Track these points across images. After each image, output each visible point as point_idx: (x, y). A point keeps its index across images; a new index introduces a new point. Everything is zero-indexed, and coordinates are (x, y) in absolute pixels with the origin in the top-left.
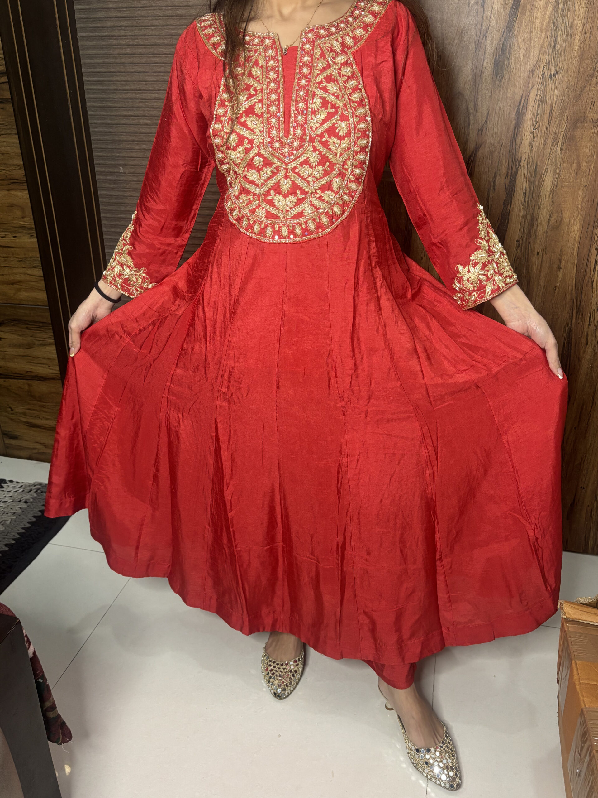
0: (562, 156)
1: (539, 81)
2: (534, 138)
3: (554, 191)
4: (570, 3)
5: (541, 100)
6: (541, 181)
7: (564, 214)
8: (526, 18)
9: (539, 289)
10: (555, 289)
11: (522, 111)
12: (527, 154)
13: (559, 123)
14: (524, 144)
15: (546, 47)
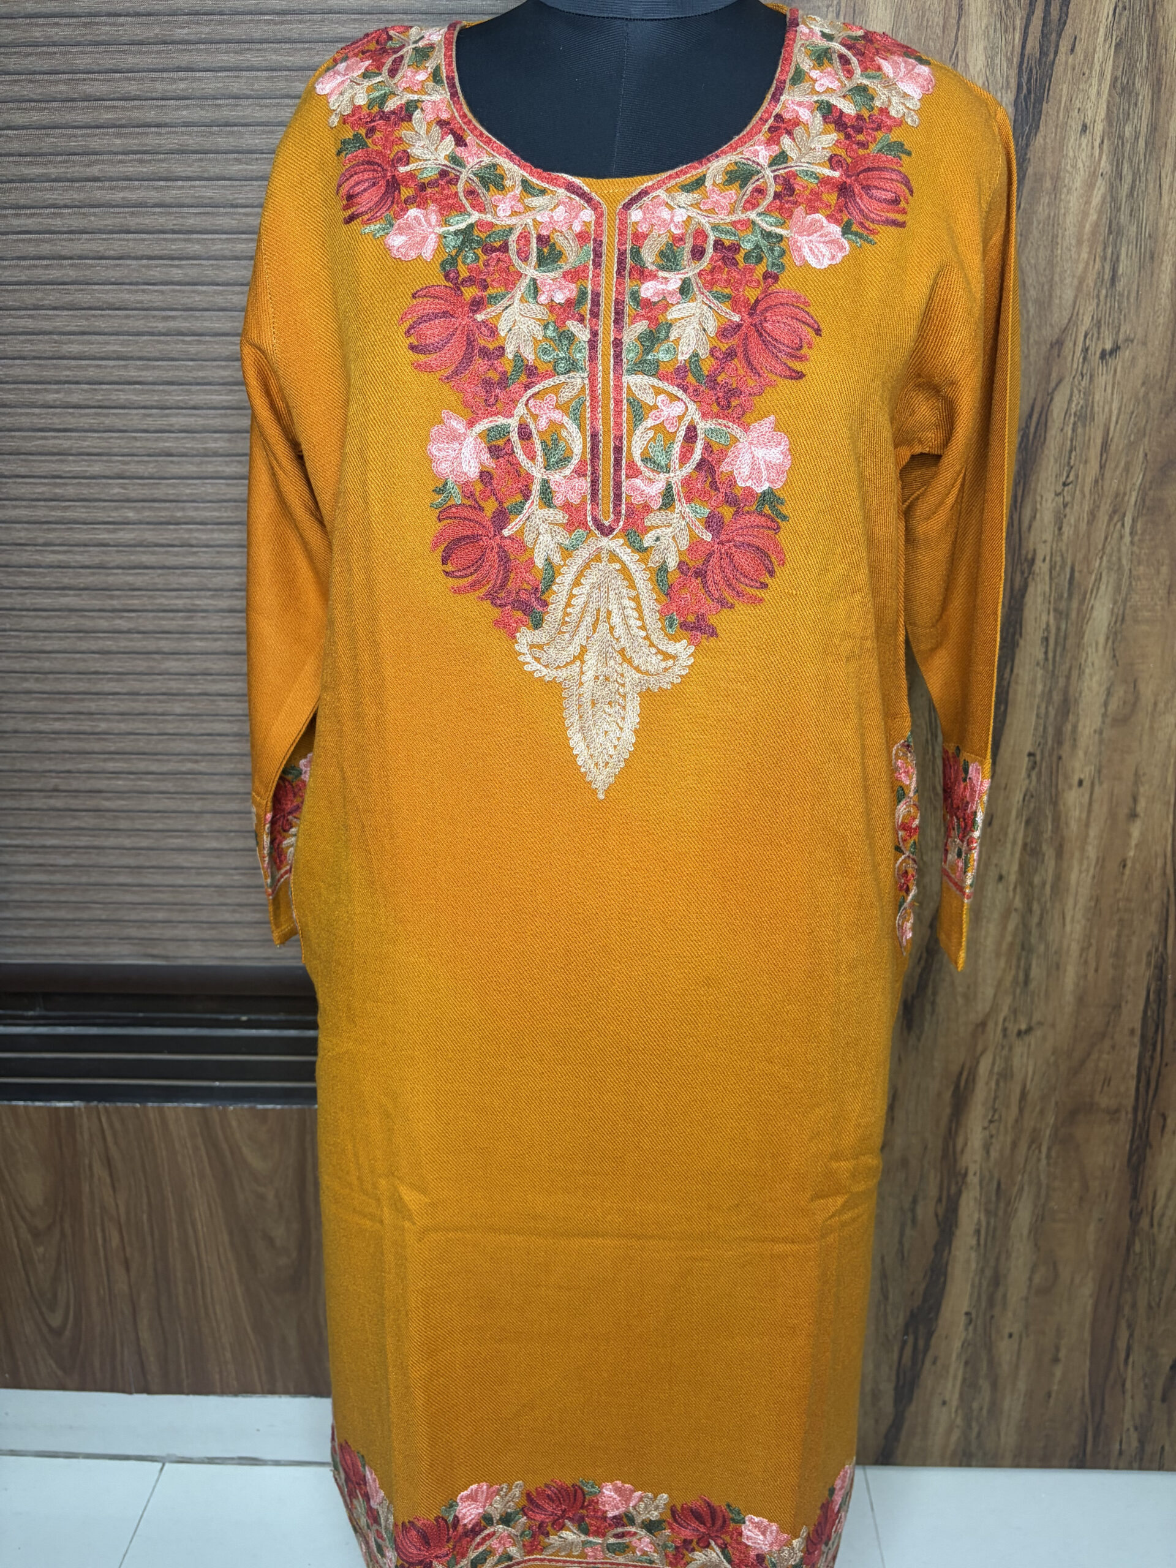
0: (1136, 549)
1: (1075, 366)
2: (1065, 505)
3: (1116, 633)
4: (1149, 177)
5: (1081, 415)
6: (1084, 608)
7: (1142, 686)
8: (1042, 210)
9: (1085, 867)
10: (1124, 866)
11: (1034, 437)
12: (1049, 544)
13: (1127, 469)
14: (1042, 520)
15: (1092, 284)
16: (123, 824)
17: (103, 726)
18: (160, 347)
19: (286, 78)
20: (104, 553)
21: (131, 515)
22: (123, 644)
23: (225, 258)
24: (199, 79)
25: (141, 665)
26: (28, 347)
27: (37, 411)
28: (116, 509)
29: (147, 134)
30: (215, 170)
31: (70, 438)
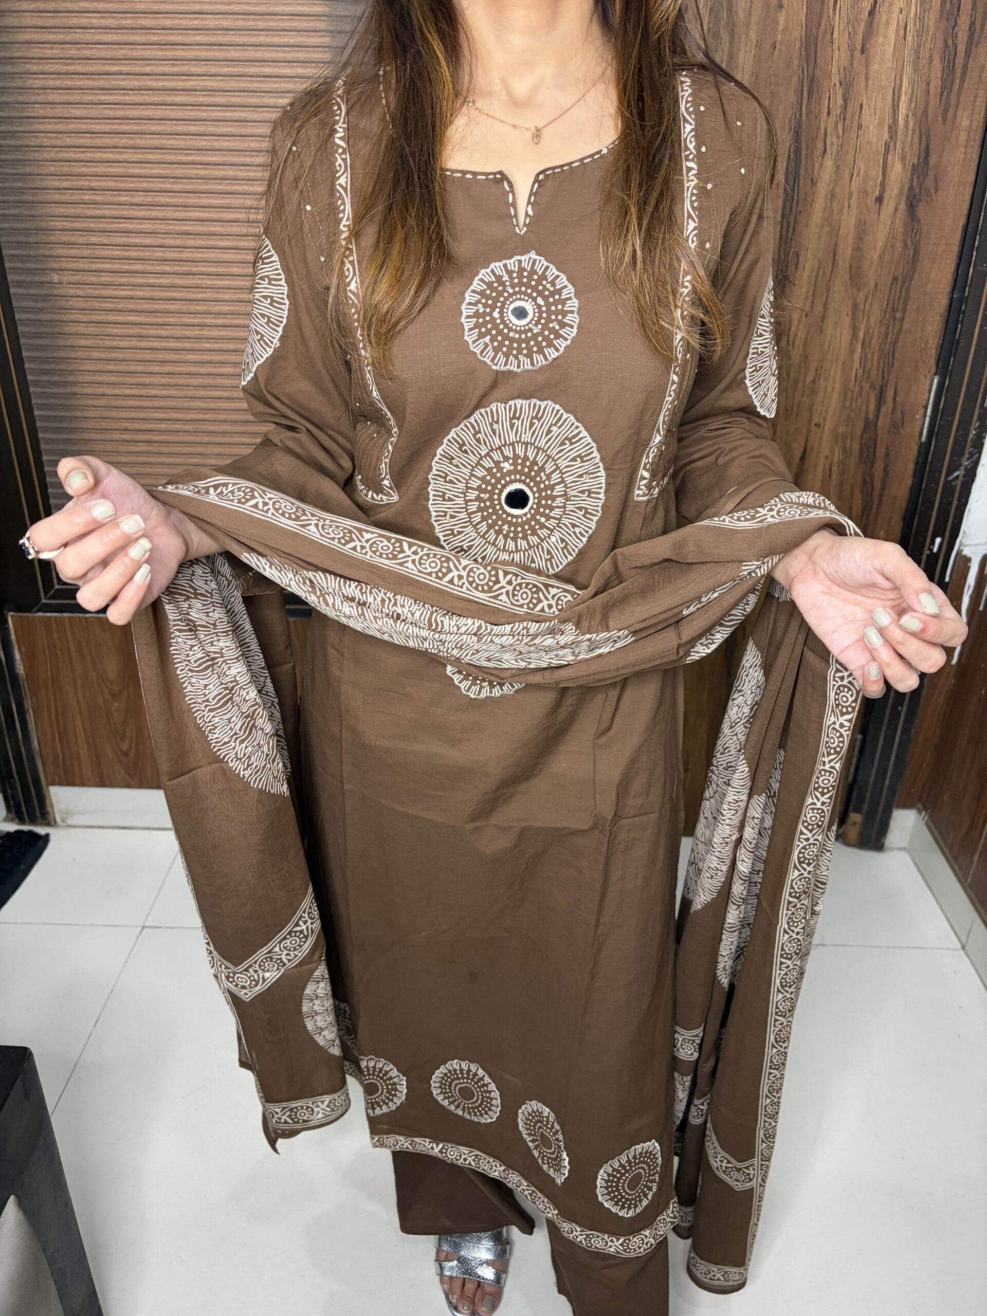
16: (165, 449)
17: (153, 392)
18: (184, 171)
19: (254, 20)
20: (153, 291)
21: (167, 269)
22: (164, 344)
23: (219, 121)
24: (206, 19)
25: (174, 357)
26: (110, 170)
27: (115, 207)
28: (159, 265)
29: (176, 49)
30: (214, 70)
31: (133, 223)
